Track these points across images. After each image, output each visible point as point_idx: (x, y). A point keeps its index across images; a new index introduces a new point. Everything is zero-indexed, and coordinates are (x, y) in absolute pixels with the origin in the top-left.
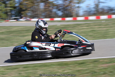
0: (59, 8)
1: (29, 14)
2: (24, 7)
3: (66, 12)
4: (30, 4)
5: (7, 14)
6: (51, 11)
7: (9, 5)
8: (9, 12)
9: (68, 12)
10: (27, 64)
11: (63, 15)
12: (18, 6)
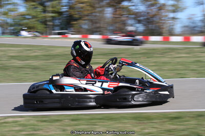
0: (139, 18)
1: (86, 27)
2: (77, 13)
3: (150, 26)
4: (88, 8)
5: (46, 24)
6: (125, 23)
7: (50, 9)
8: (50, 21)
9: (154, 25)
10: (78, 115)
11: (145, 30)
12: (67, 11)
